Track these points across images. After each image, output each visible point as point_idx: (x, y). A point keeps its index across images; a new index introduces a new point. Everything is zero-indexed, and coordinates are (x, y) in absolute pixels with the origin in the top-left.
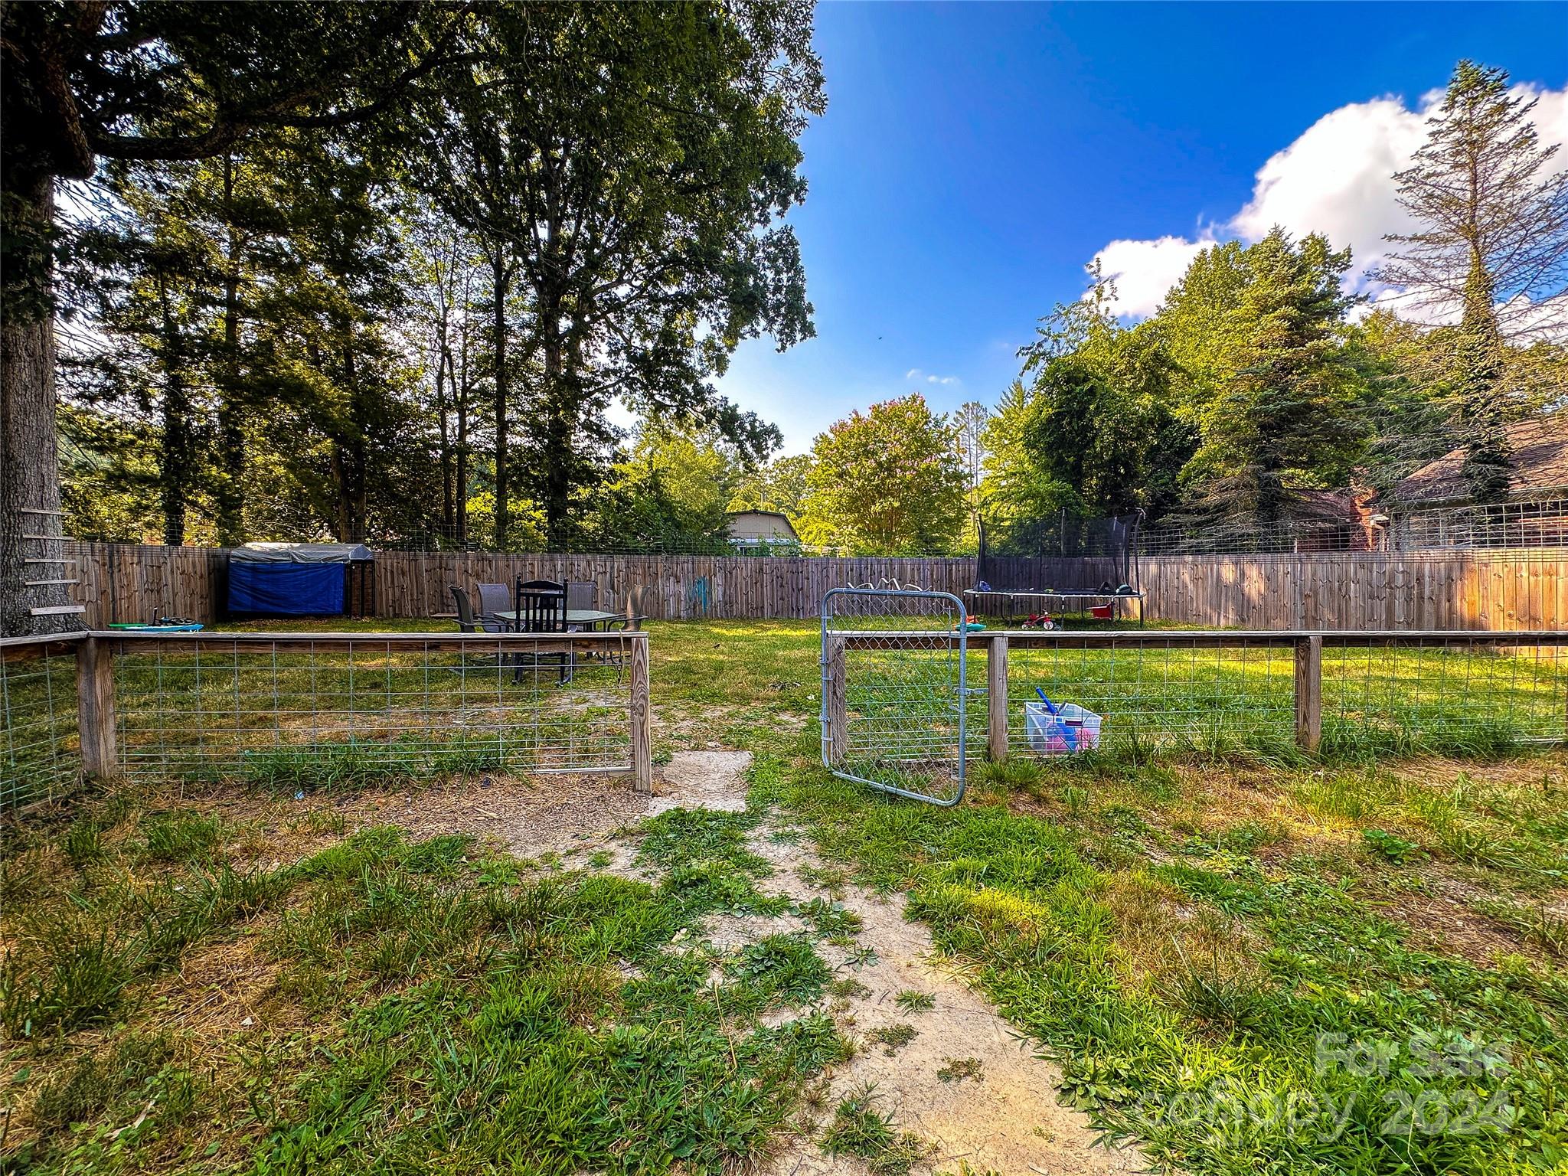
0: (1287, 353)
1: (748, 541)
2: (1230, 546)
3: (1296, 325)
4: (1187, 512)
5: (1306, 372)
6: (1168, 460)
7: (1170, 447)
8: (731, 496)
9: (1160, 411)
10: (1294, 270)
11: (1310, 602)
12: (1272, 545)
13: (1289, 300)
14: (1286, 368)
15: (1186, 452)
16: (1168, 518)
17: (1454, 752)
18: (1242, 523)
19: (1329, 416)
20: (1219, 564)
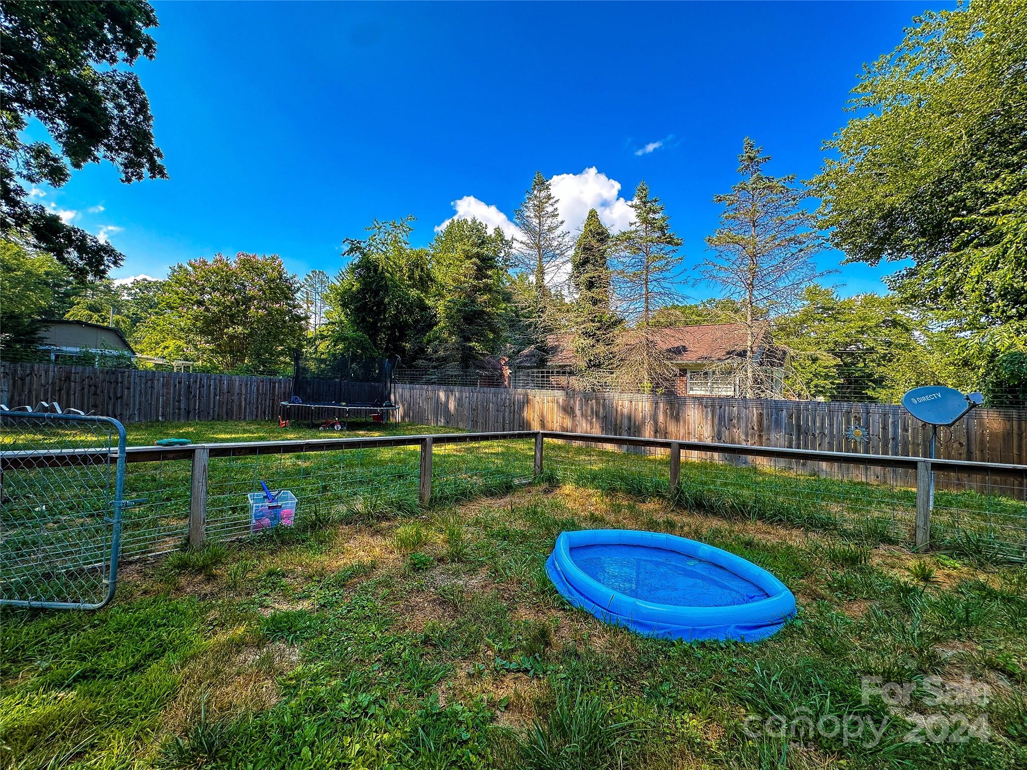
0: (475, 283)
1: (64, 349)
2: (445, 382)
3: (479, 269)
4: (430, 360)
5: (482, 294)
6: (422, 328)
7: (424, 322)
8: (72, 304)
9: (421, 300)
10: (480, 241)
11: (475, 413)
12: (466, 382)
13: (478, 255)
14: (475, 289)
15: (430, 326)
16: (420, 362)
17: (489, 493)
18: (453, 369)
19: (490, 318)
20: (439, 391)
